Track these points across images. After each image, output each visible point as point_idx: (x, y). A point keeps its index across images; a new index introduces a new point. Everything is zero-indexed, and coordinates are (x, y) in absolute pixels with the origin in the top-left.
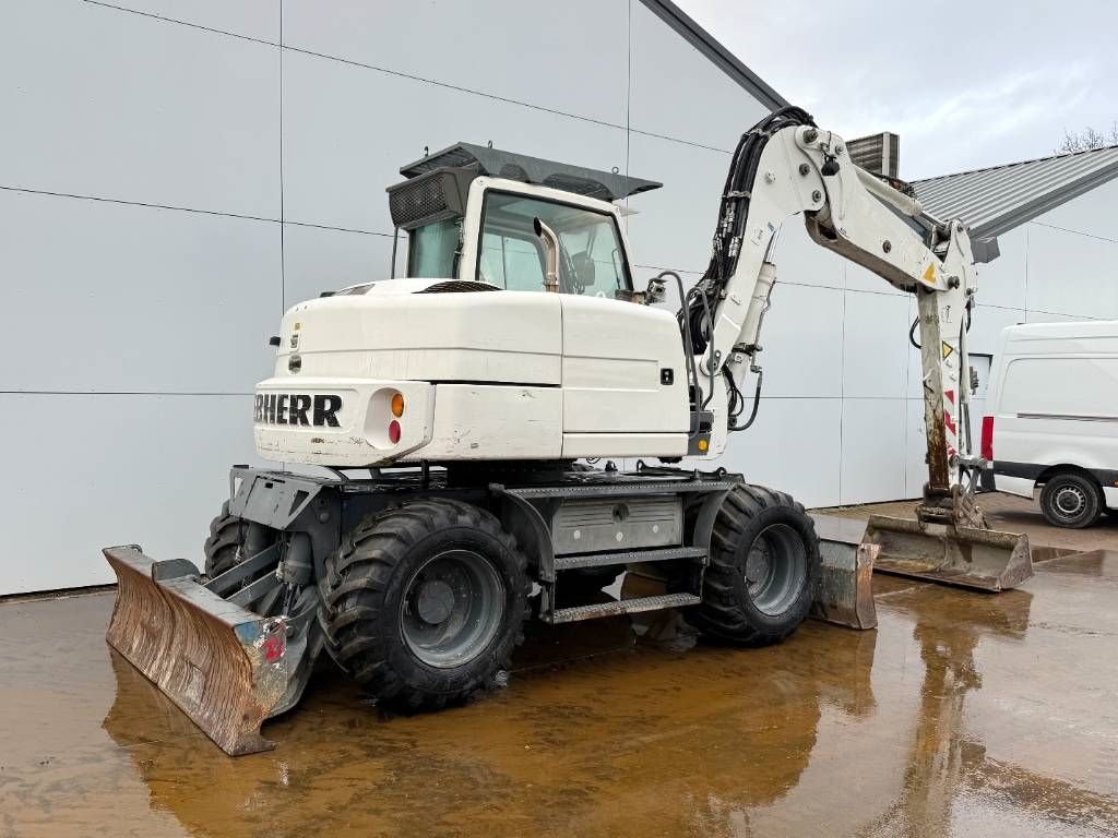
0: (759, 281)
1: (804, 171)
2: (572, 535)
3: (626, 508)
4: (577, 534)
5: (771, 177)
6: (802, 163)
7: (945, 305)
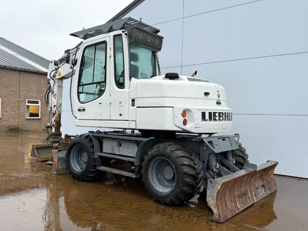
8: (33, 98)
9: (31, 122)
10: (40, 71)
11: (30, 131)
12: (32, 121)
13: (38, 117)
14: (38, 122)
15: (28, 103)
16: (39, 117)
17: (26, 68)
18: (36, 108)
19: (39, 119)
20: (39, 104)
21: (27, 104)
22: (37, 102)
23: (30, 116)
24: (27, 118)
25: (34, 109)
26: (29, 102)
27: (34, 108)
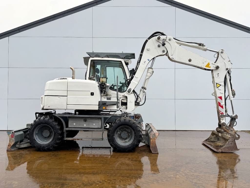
0: (147, 72)
1: (159, 46)
2: (73, 124)
3: (87, 120)
4: (74, 124)
5: (148, 49)
6: (158, 45)
7: (217, 73)
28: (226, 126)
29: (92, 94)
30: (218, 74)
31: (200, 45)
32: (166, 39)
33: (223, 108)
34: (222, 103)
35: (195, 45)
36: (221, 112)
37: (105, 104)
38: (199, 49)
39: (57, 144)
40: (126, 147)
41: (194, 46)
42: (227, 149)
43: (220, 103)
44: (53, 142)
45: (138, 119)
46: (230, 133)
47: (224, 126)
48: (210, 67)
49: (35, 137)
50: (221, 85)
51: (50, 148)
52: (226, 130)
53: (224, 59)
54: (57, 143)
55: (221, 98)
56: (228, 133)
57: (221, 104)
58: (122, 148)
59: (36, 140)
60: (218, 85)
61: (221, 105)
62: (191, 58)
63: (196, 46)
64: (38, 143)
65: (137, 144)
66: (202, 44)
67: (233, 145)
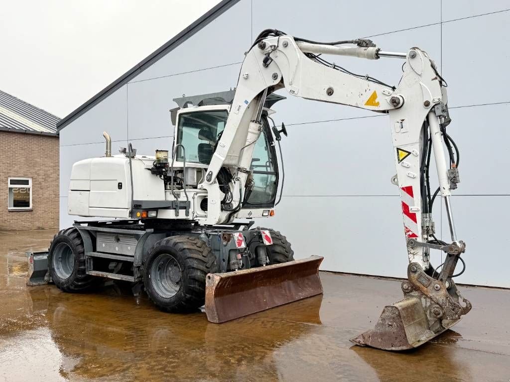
0: (248, 131)
1: (265, 66)
2: (102, 244)
3: (119, 239)
4: (104, 245)
5: (245, 77)
7: (399, 119)
8: (20, 175)
9: (16, 216)
10: (31, 130)
11: (16, 230)
12: (18, 213)
13: (29, 206)
14: (28, 215)
15: (11, 184)
16: (31, 207)
17: (6, 126)
18: (22, 191)
19: (31, 211)
20: (30, 185)
21: (10, 186)
22: (26, 182)
23: (15, 206)
24: (9, 208)
25: (19, 193)
26: (13, 182)
27: (18, 191)
28: (419, 273)
29: (120, 186)
30: (403, 120)
31: (360, 43)
32: (277, 45)
33: (416, 222)
34: (414, 205)
35: (350, 47)
36: (411, 233)
37: (140, 206)
38: (358, 55)
39: (78, 280)
40: (168, 301)
41: (344, 50)
42: (380, 340)
43: (408, 206)
44: (73, 275)
45: (229, 241)
46: (431, 298)
47: (415, 272)
48: (378, 104)
49: (54, 264)
50: (409, 153)
51: (70, 286)
52: (418, 284)
53: (420, 75)
54: (77, 278)
55: (409, 190)
56: (423, 294)
57: (410, 208)
58: (161, 303)
59: (56, 269)
60: (403, 154)
61: (410, 212)
62: (332, 86)
63: (348, 49)
64: (57, 276)
65: (186, 296)
66: (364, 41)
67: (394, 329)
